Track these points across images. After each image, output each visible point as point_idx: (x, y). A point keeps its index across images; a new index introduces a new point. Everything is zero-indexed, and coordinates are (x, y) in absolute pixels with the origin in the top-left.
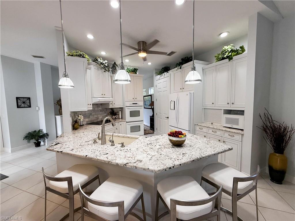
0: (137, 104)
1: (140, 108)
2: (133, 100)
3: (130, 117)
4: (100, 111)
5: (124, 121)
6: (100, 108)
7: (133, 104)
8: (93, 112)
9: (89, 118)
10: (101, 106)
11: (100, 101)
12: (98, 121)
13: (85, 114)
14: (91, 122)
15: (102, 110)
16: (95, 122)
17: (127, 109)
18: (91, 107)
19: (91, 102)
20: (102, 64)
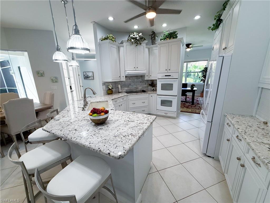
0: (170, 76)
1: (174, 81)
2: (166, 72)
3: (161, 90)
4: (139, 82)
5: (155, 93)
6: (139, 80)
7: (165, 76)
8: (132, 82)
9: (128, 87)
10: (141, 78)
11: (129, 74)
12: (137, 90)
13: (125, 84)
14: (130, 91)
15: (142, 81)
16: (134, 90)
17: (159, 82)
18: (123, 79)
19: (123, 75)
20: (133, 38)
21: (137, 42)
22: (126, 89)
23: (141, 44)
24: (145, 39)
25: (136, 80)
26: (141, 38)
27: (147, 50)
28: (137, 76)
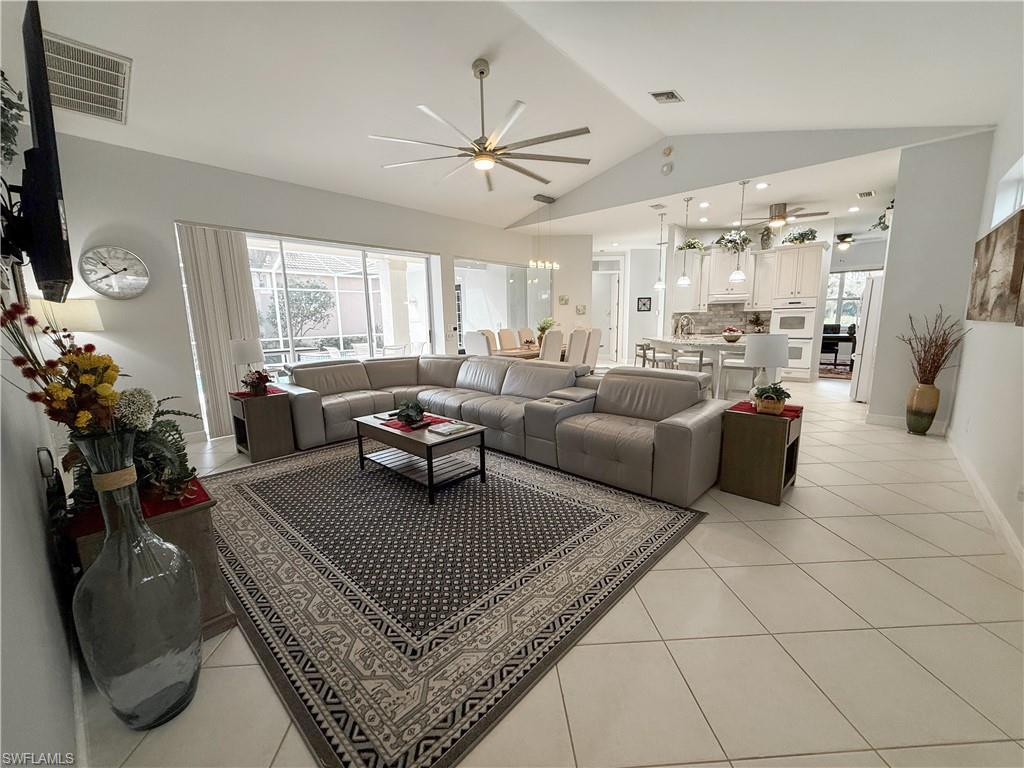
0: (799, 303)
1: (808, 312)
2: (793, 296)
3: (780, 329)
4: (730, 316)
6: (732, 311)
7: (788, 304)
10: (735, 308)
11: (715, 300)
13: (703, 319)
15: (736, 314)
17: (775, 314)
18: (704, 309)
19: (705, 301)
20: (731, 241)
21: (738, 246)
22: (703, 328)
23: (743, 250)
24: (750, 241)
25: (722, 313)
26: (745, 241)
27: (752, 258)
28: (724, 305)
